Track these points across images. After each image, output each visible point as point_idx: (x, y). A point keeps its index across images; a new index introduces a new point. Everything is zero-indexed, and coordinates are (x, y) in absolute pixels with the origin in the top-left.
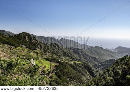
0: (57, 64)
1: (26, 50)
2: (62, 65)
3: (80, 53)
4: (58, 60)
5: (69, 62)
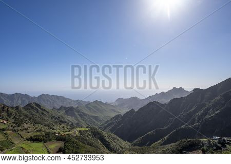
3: (76, 114)
4: (54, 134)
5: (71, 133)
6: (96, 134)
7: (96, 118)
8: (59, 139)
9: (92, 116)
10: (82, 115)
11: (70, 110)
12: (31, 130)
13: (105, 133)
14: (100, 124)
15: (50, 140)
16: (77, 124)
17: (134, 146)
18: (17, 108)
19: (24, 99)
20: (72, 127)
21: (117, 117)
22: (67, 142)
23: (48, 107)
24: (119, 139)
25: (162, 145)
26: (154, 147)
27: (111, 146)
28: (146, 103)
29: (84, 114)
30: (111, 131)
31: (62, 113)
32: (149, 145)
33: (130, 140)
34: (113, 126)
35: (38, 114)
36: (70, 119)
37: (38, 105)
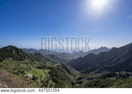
0: (49, 70)
1: (13, 63)
2: (53, 70)
3: (55, 58)
4: (47, 66)
5: (53, 66)
6: (64, 67)
7: (64, 60)
8: (49, 68)
9: (62, 59)
10: (58, 59)
11: (52, 56)
12: (37, 64)
13: (68, 67)
14: (66, 63)
15: (45, 68)
16: (56, 62)
17: (81, 73)
18: (31, 54)
19: (34, 51)
20: (54, 63)
21: (74, 60)
22: (52, 69)
23: (43, 55)
24: (75, 70)
25: (94, 74)
26: (91, 74)
27: (71, 73)
28: (87, 54)
29: (59, 58)
30: (71, 66)
31: (49, 57)
32: (89, 73)
33: (79, 71)
34: (71, 64)
35: (39, 57)
36: (53, 60)
37: (40, 54)
